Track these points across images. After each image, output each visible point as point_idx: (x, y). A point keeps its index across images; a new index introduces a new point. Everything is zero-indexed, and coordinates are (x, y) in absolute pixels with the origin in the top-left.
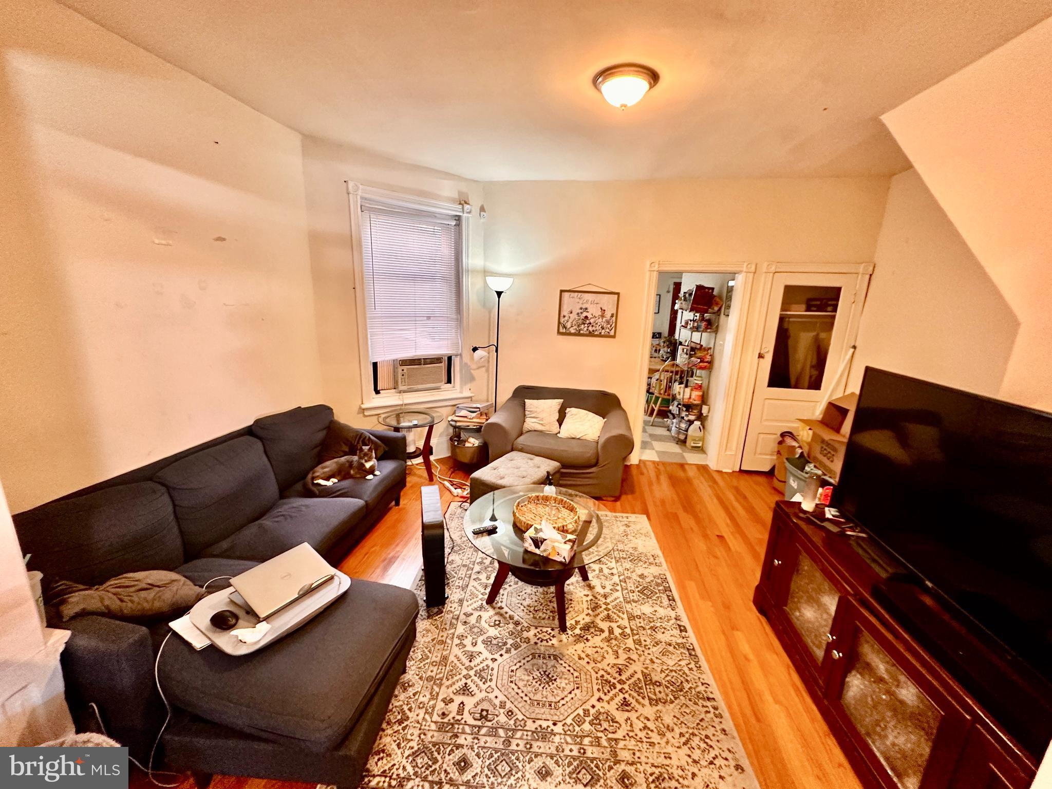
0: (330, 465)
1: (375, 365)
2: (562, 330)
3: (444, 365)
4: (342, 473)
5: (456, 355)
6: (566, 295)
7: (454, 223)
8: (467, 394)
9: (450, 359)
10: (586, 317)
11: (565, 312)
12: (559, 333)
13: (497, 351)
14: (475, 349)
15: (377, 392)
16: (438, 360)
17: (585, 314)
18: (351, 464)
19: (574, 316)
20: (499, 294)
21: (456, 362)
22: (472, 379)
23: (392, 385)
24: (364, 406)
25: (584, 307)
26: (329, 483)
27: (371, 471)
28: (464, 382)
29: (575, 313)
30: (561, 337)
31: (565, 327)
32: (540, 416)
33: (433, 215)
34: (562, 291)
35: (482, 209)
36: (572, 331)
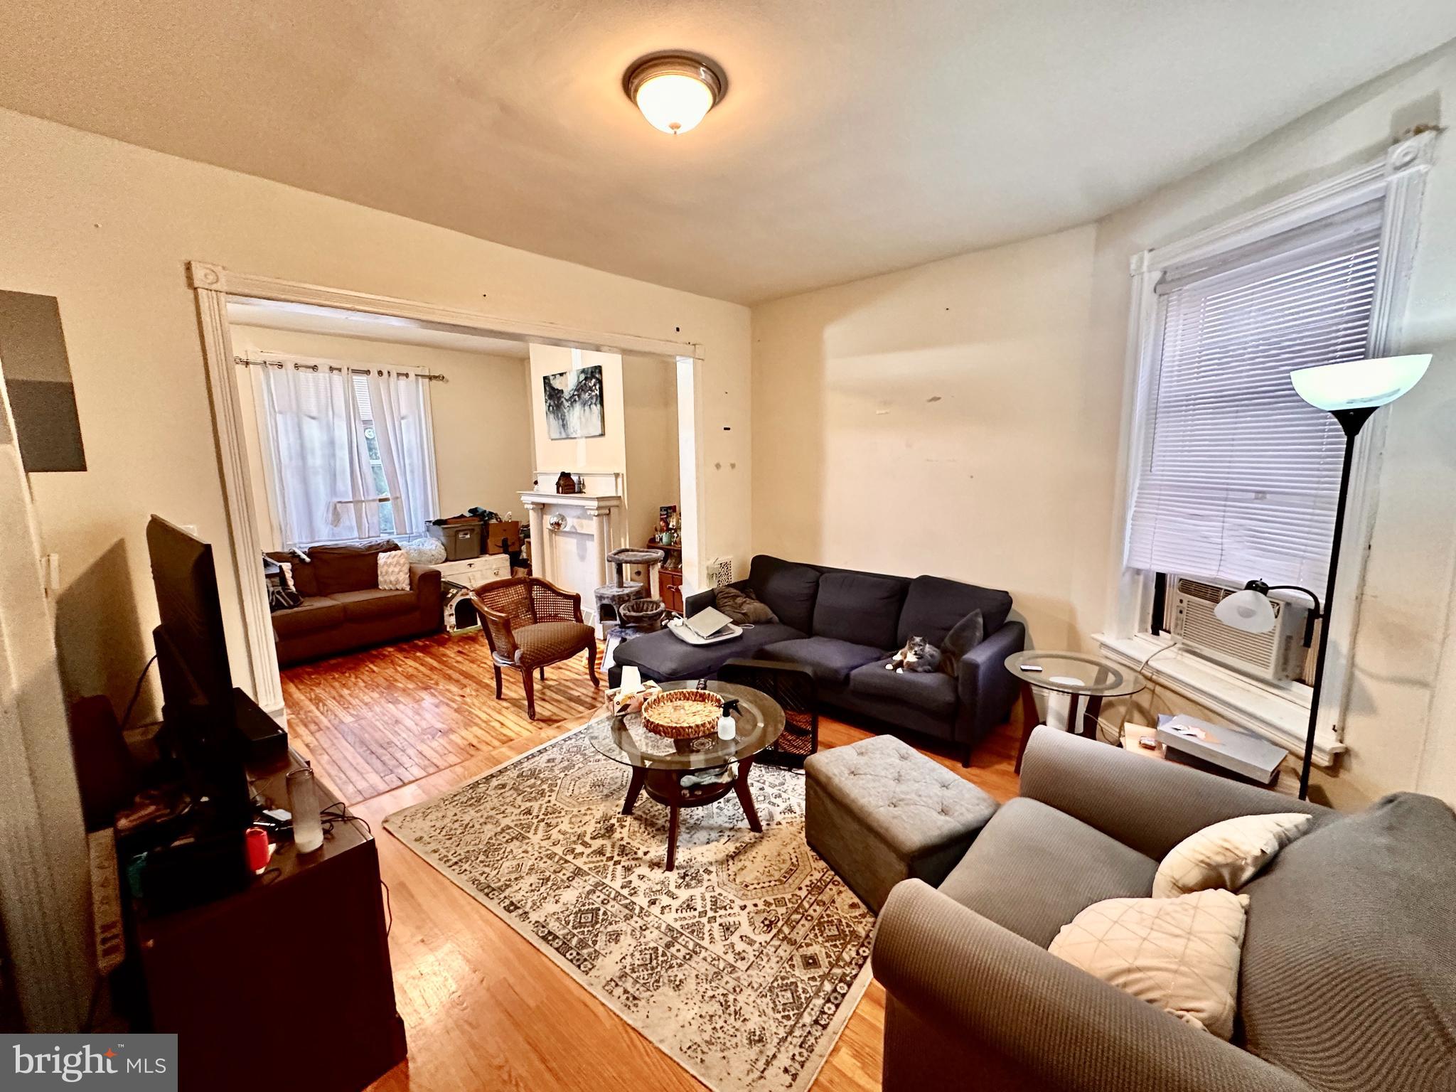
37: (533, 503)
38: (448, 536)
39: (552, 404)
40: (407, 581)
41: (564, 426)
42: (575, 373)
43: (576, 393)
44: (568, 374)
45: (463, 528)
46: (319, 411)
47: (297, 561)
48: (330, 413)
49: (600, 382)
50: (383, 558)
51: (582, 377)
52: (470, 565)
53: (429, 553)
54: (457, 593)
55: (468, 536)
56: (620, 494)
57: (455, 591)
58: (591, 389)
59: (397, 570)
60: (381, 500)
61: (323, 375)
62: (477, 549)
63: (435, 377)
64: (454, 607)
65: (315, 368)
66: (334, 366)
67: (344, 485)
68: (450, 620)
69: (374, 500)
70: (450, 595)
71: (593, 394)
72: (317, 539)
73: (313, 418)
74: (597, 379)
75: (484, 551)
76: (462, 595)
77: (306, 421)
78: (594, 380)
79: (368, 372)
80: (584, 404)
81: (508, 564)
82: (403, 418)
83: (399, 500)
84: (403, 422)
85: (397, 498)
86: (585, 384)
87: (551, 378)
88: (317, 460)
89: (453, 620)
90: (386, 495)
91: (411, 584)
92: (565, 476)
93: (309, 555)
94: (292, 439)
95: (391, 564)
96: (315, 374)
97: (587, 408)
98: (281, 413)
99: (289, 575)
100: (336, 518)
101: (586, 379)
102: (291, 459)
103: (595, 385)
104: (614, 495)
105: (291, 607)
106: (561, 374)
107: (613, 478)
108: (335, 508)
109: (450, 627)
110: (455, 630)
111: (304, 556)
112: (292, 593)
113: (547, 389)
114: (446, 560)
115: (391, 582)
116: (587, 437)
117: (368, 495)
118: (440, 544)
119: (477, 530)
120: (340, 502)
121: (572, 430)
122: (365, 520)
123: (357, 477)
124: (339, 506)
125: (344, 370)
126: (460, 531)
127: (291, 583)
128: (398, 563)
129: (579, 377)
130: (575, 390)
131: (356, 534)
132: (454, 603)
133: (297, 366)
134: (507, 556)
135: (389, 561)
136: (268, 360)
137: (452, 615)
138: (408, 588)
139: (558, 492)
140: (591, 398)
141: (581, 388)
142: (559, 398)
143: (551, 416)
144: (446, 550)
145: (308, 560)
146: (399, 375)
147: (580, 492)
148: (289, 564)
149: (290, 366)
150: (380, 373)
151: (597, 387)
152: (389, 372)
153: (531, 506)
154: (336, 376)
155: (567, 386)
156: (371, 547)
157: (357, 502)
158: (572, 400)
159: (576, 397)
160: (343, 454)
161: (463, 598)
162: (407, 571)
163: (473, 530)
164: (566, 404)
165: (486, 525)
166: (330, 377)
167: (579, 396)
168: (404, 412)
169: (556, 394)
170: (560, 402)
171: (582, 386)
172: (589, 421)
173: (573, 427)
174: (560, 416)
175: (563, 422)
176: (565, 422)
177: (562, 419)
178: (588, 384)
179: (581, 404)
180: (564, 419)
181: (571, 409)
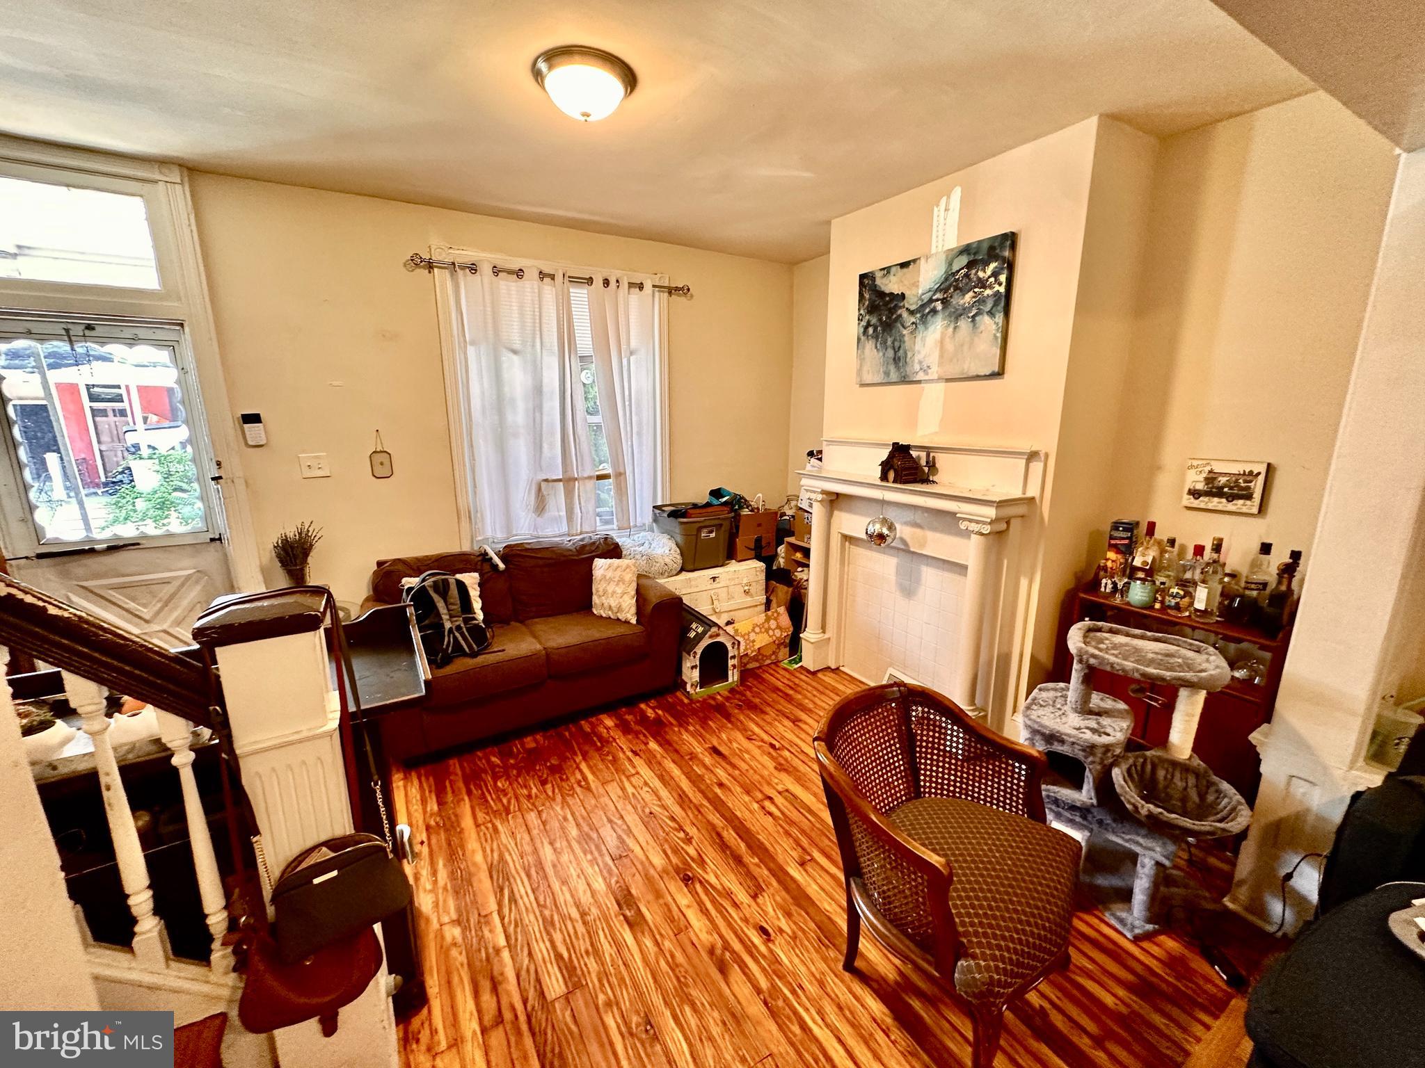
37: (824, 492)
38: (686, 535)
39: (874, 321)
40: (633, 610)
41: (896, 360)
42: (943, 257)
43: (938, 296)
44: (923, 261)
45: (707, 523)
46: (524, 342)
47: (487, 567)
48: (538, 344)
49: (1011, 267)
50: (600, 566)
51: (964, 260)
52: (714, 579)
53: (661, 560)
54: (704, 633)
55: (713, 535)
56: (1033, 491)
57: (700, 630)
58: (982, 284)
59: (619, 590)
60: (600, 477)
61: (530, 283)
62: (722, 552)
63: (677, 289)
64: (698, 656)
65: (519, 273)
66: (546, 270)
67: (553, 450)
68: (691, 673)
69: (590, 478)
70: (692, 635)
71: (988, 292)
72: (514, 533)
73: (515, 352)
74: (1004, 260)
75: (731, 554)
76: (711, 637)
77: (507, 358)
78: (993, 265)
79: (590, 281)
80: (957, 315)
81: (762, 576)
82: (632, 353)
83: (622, 477)
84: (632, 358)
85: (620, 474)
86: (967, 276)
87: (878, 275)
88: (518, 416)
89: (696, 674)
90: (607, 469)
91: (639, 612)
92: (900, 451)
93: (504, 557)
94: (486, 385)
95: (611, 580)
96: (520, 283)
97: (964, 324)
98: (473, 343)
99: (474, 593)
100: (540, 506)
101: (970, 265)
102: (484, 412)
103: (995, 274)
104: (1017, 493)
105: (474, 655)
106: (904, 265)
107: (1022, 463)
108: (539, 489)
109: (692, 685)
110: (698, 689)
111: (497, 560)
112: (477, 626)
113: (867, 296)
114: (682, 570)
115: (610, 608)
116: (948, 380)
117: (583, 470)
118: (674, 546)
119: (726, 525)
120: (546, 480)
121: (917, 367)
122: (577, 510)
123: (569, 442)
124: (544, 485)
125: (559, 278)
126: (705, 527)
127: (477, 604)
128: (621, 580)
129: (950, 264)
130: (936, 291)
131: (564, 529)
132: (699, 649)
133: (496, 271)
134: (761, 565)
135: (609, 574)
136: (458, 261)
137: (695, 667)
138: (634, 621)
139: (884, 477)
140: (982, 301)
141: (951, 285)
142: (892, 311)
143: (869, 345)
144: (682, 554)
145: (502, 566)
146: (631, 285)
147: (926, 480)
148: (476, 575)
149: (486, 269)
150: (606, 283)
151: (1003, 278)
152: (617, 281)
153: (820, 497)
154: (547, 286)
155: (916, 284)
156: (584, 546)
157: (569, 481)
158: (925, 312)
159: (939, 306)
160: (552, 406)
161: (711, 641)
162: (633, 593)
163: (721, 525)
164: (909, 319)
165: (738, 517)
166: (539, 287)
167: (945, 302)
168: (633, 344)
169: (886, 304)
170: (894, 316)
171: (957, 280)
172: (966, 348)
173: (920, 362)
174: (889, 343)
175: (895, 352)
176: (901, 353)
177: (894, 349)
178: (976, 274)
179: (950, 315)
180: (899, 347)
181: (921, 327)
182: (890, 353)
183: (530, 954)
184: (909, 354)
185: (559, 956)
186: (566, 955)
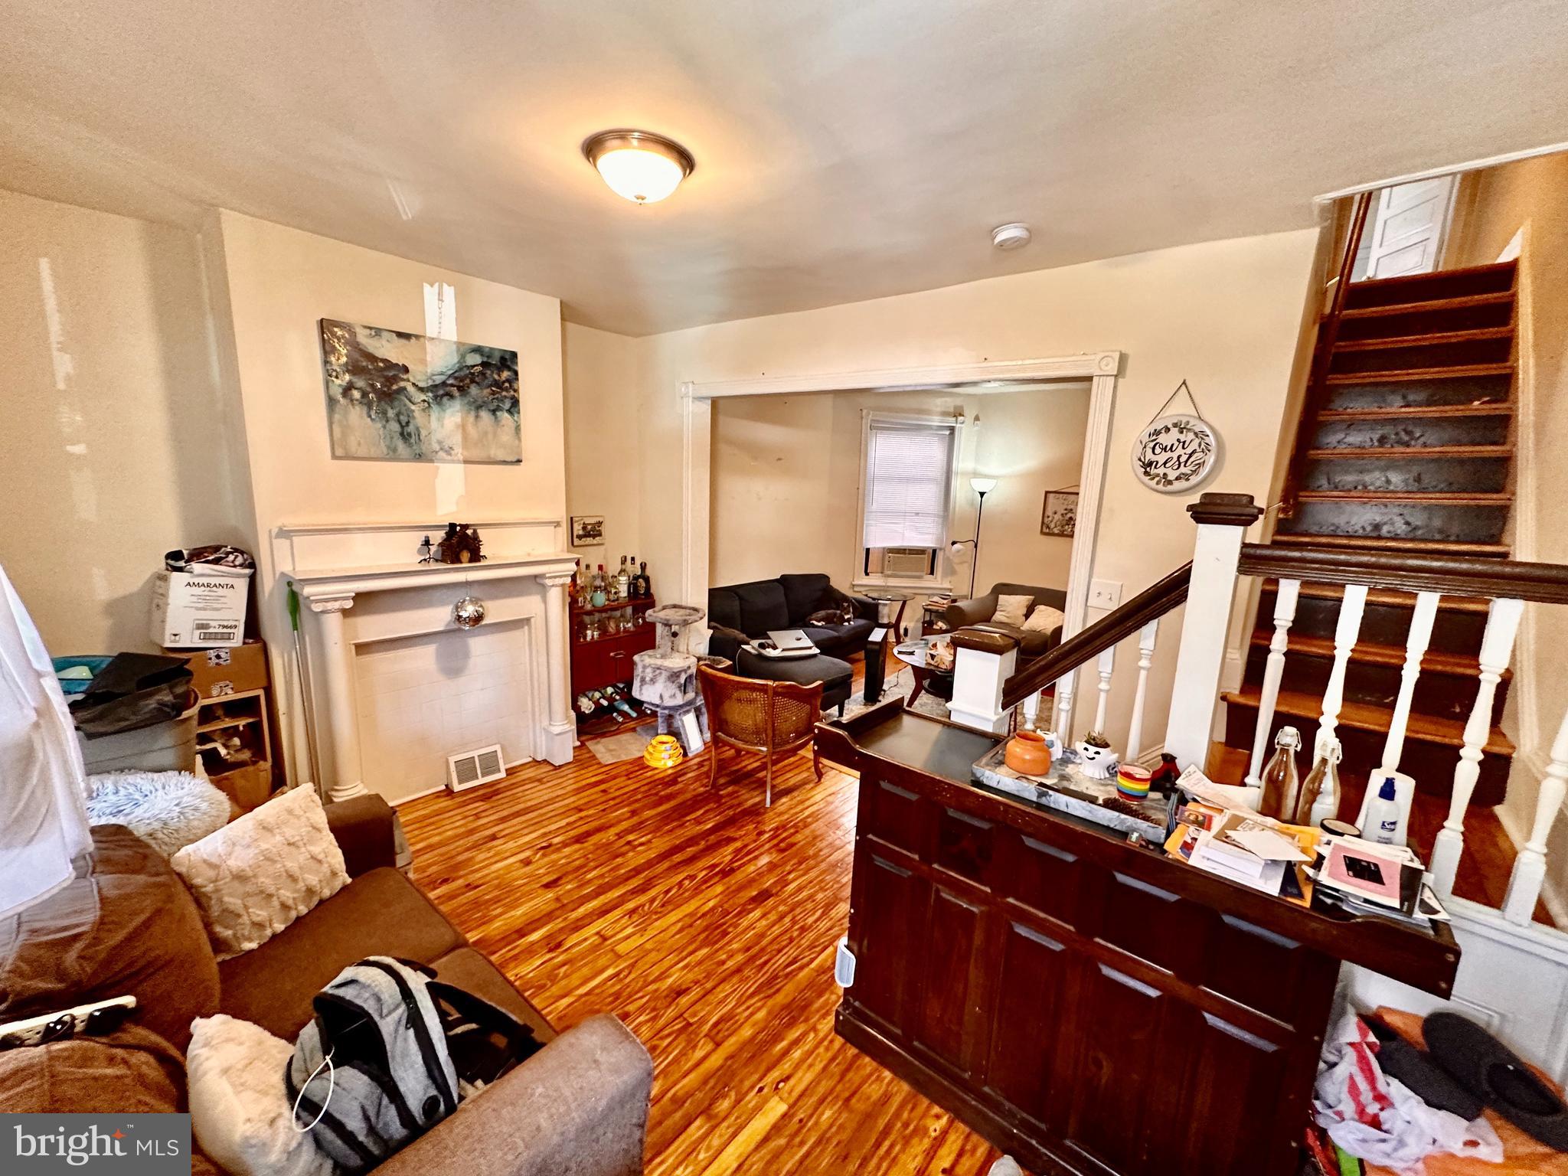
0: (822, 613)
1: (868, 550)
2: (1045, 530)
3: (927, 558)
4: (828, 619)
5: (941, 549)
6: (1051, 496)
7: (948, 433)
8: (947, 585)
9: (934, 551)
10: (1071, 518)
11: (1049, 512)
12: (1042, 532)
13: (976, 546)
14: (954, 543)
15: (867, 574)
16: (921, 551)
17: (1069, 515)
18: (835, 614)
19: (1057, 517)
20: (982, 494)
21: (940, 556)
22: (953, 572)
23: (879, 570)
24: (855, 583)
25: (1069, 507)
26: (820, 624)
27: (848, 620)
28: (945, 575)
29: (1059, 514)
30: (1043, 537)
31: (1048, 527)
32: (1009, 609)
33: (930, 428)
34: (1047, 493)
35: (977, 418)
36: (1056, 531)
39: (361, 384)
41: (405, 436)
42: (451, 346)
43: (452, 382)
44: (425, 340)
51: (477, 359)
58: (498, 385)
74: (515, 372)
80: (476, 405)
86: (482, 373)
87: (360, 331)
97: (485, 414)
106: (402, 335)
113: (343, 350)
116: (474, 462)
121: (435, 446)
129: (462, 357)
140: (499, 400)
141: (466, 377)
142: (390, 380)
155: (421, 361)
158: (438, 393)
159: (455, 392)
164: (417, 395)
167: (462, 390)
169: (380, 370)
170: (395, 387)
171: (473, 374)
172: (490, 436)
173: (440, 442)
174: (391, 413)
175: (402, 427)
176: (411, 428)
177: (399, 422)
178: (491, 375)
179: (469, 404)
180: (408, 423)
181: (434, 407)
182: (394, 426)
183: (830, 929)
184: (423, 433)
185: (823, 914)
186: (820, 911)
